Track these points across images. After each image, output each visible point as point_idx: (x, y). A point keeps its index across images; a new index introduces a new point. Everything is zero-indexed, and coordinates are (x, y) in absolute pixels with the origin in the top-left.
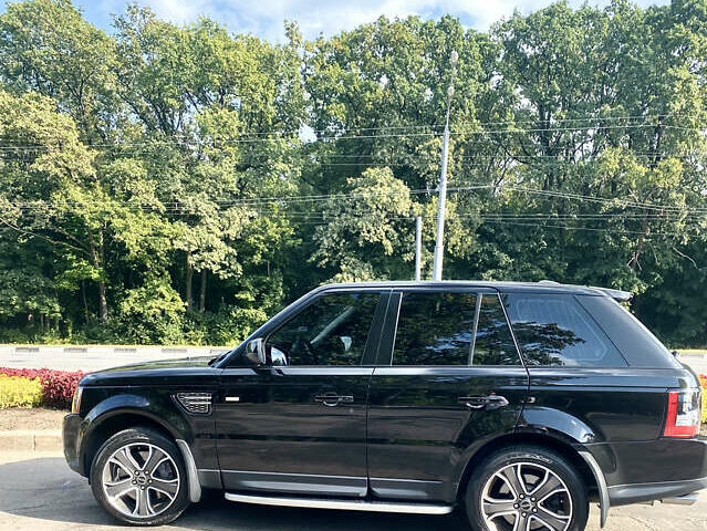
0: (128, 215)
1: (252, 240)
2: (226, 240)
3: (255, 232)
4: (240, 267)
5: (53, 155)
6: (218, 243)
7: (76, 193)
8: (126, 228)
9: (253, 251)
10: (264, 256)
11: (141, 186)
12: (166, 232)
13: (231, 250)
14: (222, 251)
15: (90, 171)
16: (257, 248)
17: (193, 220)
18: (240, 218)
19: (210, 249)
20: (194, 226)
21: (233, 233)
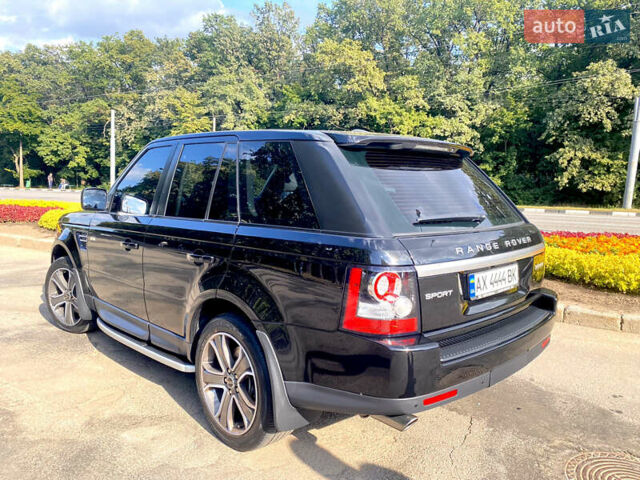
0: (404, 113)
1: (492, 126)
2: (473, 127)
3: (495, 120)
4: (481, 146)
5: (357, 78)
6: (466, 129)
7: (373, 102)
8: (401, 123)
9: (492, 133)
10: (501, 137)
11: (413, 93)
12: (428, 124)
13: (476, 133)
14: (469, 135)
15: (382, 86)
16: (495, 132)
17: (449, 114)
18: (485, 109)
19: (459, 134)
20: (450, 118)
21: (478, 122)
